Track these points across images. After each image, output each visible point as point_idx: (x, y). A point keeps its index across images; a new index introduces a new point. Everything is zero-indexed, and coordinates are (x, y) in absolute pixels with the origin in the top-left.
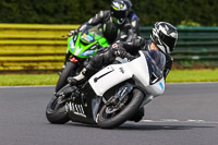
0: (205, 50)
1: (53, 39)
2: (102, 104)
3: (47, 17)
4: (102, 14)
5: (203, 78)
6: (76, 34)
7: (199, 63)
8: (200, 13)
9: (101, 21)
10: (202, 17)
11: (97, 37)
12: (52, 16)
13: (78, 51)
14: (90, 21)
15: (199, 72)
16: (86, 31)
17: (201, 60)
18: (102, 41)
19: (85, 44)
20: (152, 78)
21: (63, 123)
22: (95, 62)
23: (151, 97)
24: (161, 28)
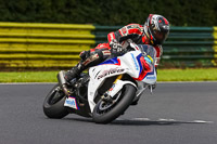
0: (175, 50)
1: (25, 37)
3: (19, 15)
5: (174, 78)
7: (170, 63)
8: (171, 13)
12: (24, 14)
15: (170, 71)
17: (172, 59)
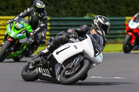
2: (62, 69)
4: (29, 10)
6: (12, 22)
9: (28, 14)
10: (100, 11)
11: (25, 25)
13: (13, 34)
14: (21, 15)
16: (18, 21)
18: (28, 27)
19: (18, 30)
20: (96, 52)
21: (33, 81)
22: (56, 42)
23: (94, 65)
24: (99, 19)
